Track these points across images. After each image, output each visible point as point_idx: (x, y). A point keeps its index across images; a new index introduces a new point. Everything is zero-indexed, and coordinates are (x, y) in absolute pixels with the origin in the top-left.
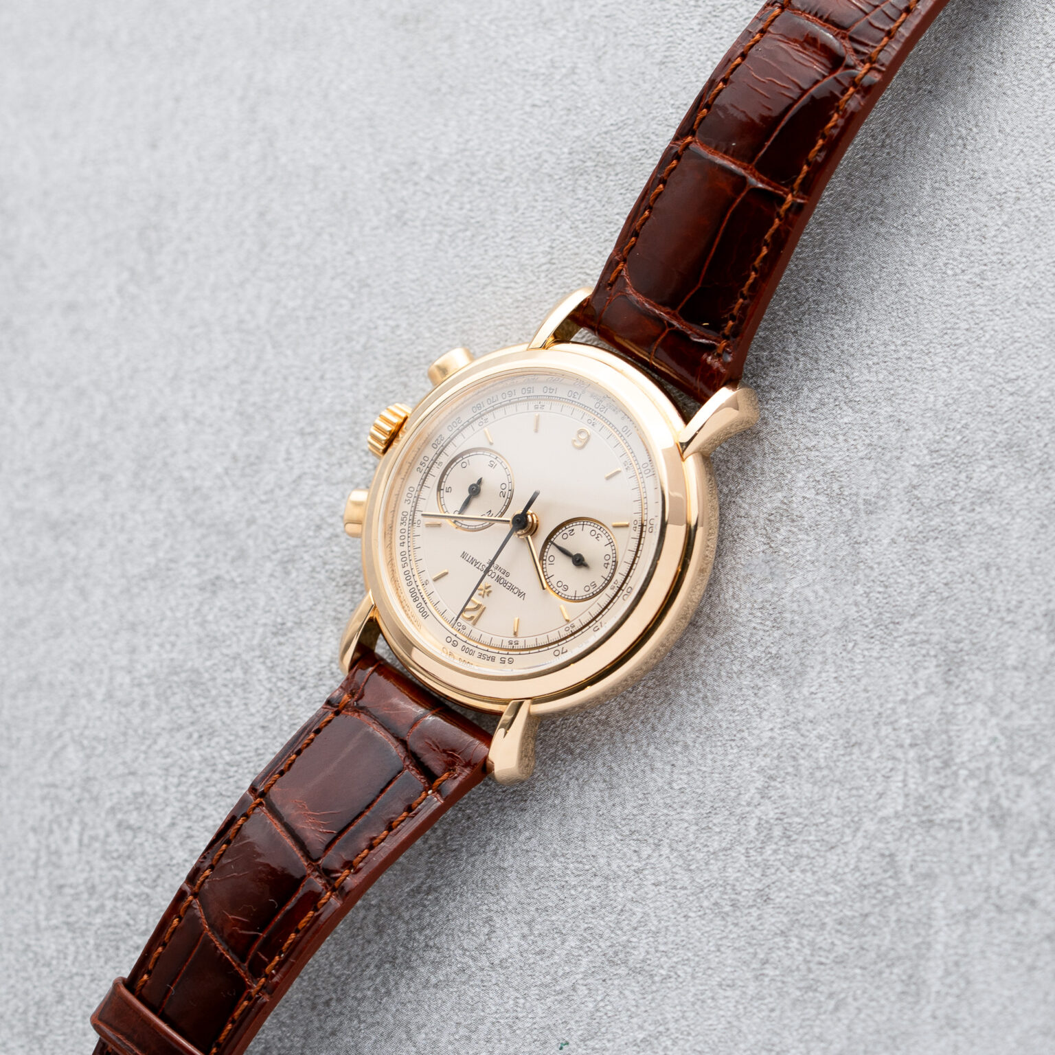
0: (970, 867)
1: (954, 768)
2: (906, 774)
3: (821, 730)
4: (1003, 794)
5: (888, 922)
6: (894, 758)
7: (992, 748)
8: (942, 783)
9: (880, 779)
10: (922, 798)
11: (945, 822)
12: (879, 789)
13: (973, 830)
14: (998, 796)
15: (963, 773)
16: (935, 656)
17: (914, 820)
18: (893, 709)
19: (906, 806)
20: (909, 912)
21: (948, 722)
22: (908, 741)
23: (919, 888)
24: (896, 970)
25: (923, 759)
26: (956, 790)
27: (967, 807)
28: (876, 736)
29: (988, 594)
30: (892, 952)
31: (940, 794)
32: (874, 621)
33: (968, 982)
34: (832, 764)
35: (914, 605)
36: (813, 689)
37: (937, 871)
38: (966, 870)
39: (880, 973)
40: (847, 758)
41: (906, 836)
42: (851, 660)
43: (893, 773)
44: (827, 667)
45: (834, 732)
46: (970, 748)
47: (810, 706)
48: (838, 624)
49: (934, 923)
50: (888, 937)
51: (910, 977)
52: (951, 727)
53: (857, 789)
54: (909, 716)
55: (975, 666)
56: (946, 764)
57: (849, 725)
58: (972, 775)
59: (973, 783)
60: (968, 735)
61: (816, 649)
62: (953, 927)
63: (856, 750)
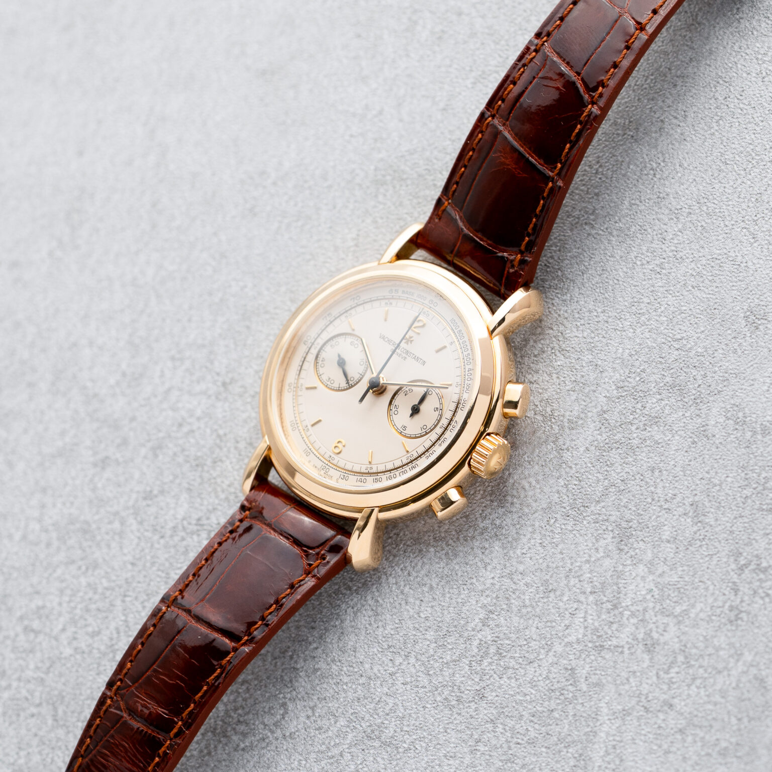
0: (627, 680)
1: (621, 610)
2: (586, 612)
3: (528, 579)
4: (655, 629)
5: (567, 716)
6: (579, 601)
7: (649, 597)
8: (611, 620)
9: (568, 615)
10: (597, 630)
11: (612, 647)
12: (567, 622)
13: (632, 654)
14: (651, 630)
15: (627, 613)
16: (612, 531)
17: (590, 645)
18: (580, 567)
19: (585, 635)
20: (582, 710)
21: (619, 577)
22: (589, 590)
23: (590, 693)
24: (570, 750)
25: (598, 603)
26: (621, 625)
27: (628, 637)
28: (567, 585)
29: (652, 489)
30: (569, 737)
31: (610, 627)
32: (570, 505)
33: (622, 760)
34: (534, 604)
35: (599, 495)
36: (524, 551)
37: (604, 681)
38: (625, 681)
39: (560, 752)
40: (545, 600)
41: (583, 656)
42: (552, 531)
43: (577, 611)
44: (535, 536)
45: (536, 582)
46: (633, 596)
47: (521, 563)
48: (545, 506)
49: (600, 718)
50: (567, 726)
51: (581, 755)
52: (620, 581)
53: (551, 622)
54: (591, 572)
55: (640, 539)
56: (615, 607)
57: (548, 577)
58: (633, 615)
59: (634, 621)
60: (632, 587)
61: (528, 522)
62: (613, 721)
63: (552, 595)
